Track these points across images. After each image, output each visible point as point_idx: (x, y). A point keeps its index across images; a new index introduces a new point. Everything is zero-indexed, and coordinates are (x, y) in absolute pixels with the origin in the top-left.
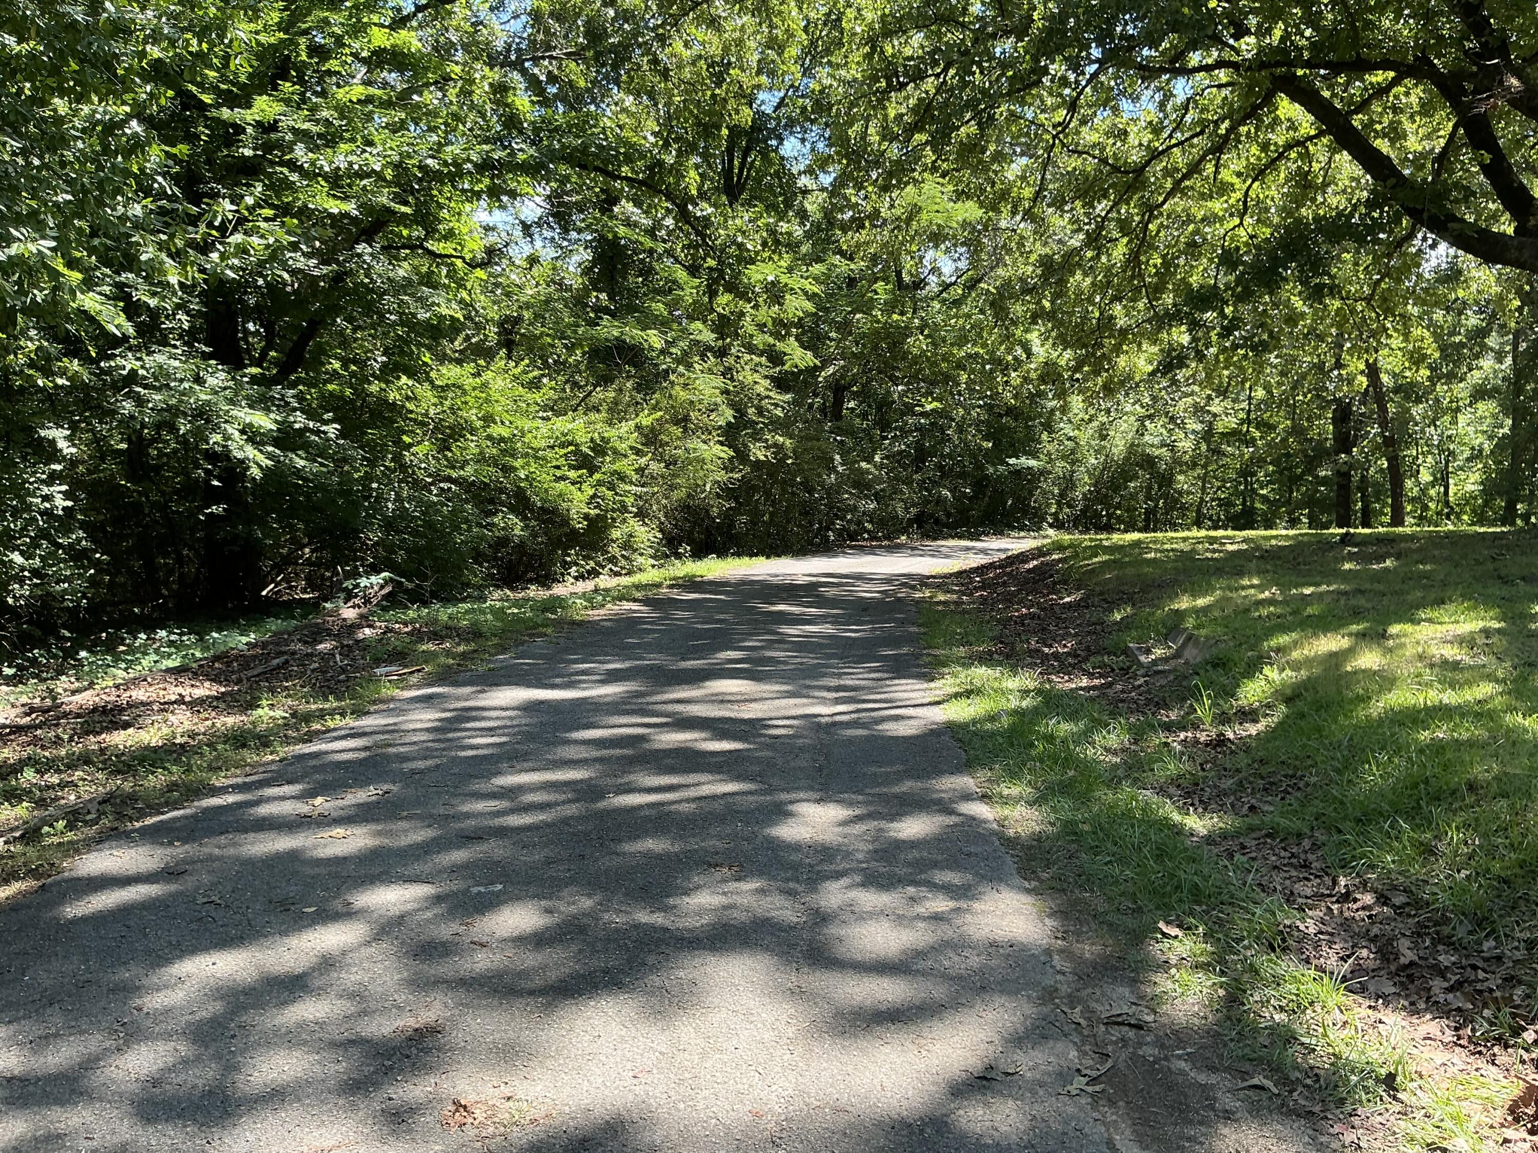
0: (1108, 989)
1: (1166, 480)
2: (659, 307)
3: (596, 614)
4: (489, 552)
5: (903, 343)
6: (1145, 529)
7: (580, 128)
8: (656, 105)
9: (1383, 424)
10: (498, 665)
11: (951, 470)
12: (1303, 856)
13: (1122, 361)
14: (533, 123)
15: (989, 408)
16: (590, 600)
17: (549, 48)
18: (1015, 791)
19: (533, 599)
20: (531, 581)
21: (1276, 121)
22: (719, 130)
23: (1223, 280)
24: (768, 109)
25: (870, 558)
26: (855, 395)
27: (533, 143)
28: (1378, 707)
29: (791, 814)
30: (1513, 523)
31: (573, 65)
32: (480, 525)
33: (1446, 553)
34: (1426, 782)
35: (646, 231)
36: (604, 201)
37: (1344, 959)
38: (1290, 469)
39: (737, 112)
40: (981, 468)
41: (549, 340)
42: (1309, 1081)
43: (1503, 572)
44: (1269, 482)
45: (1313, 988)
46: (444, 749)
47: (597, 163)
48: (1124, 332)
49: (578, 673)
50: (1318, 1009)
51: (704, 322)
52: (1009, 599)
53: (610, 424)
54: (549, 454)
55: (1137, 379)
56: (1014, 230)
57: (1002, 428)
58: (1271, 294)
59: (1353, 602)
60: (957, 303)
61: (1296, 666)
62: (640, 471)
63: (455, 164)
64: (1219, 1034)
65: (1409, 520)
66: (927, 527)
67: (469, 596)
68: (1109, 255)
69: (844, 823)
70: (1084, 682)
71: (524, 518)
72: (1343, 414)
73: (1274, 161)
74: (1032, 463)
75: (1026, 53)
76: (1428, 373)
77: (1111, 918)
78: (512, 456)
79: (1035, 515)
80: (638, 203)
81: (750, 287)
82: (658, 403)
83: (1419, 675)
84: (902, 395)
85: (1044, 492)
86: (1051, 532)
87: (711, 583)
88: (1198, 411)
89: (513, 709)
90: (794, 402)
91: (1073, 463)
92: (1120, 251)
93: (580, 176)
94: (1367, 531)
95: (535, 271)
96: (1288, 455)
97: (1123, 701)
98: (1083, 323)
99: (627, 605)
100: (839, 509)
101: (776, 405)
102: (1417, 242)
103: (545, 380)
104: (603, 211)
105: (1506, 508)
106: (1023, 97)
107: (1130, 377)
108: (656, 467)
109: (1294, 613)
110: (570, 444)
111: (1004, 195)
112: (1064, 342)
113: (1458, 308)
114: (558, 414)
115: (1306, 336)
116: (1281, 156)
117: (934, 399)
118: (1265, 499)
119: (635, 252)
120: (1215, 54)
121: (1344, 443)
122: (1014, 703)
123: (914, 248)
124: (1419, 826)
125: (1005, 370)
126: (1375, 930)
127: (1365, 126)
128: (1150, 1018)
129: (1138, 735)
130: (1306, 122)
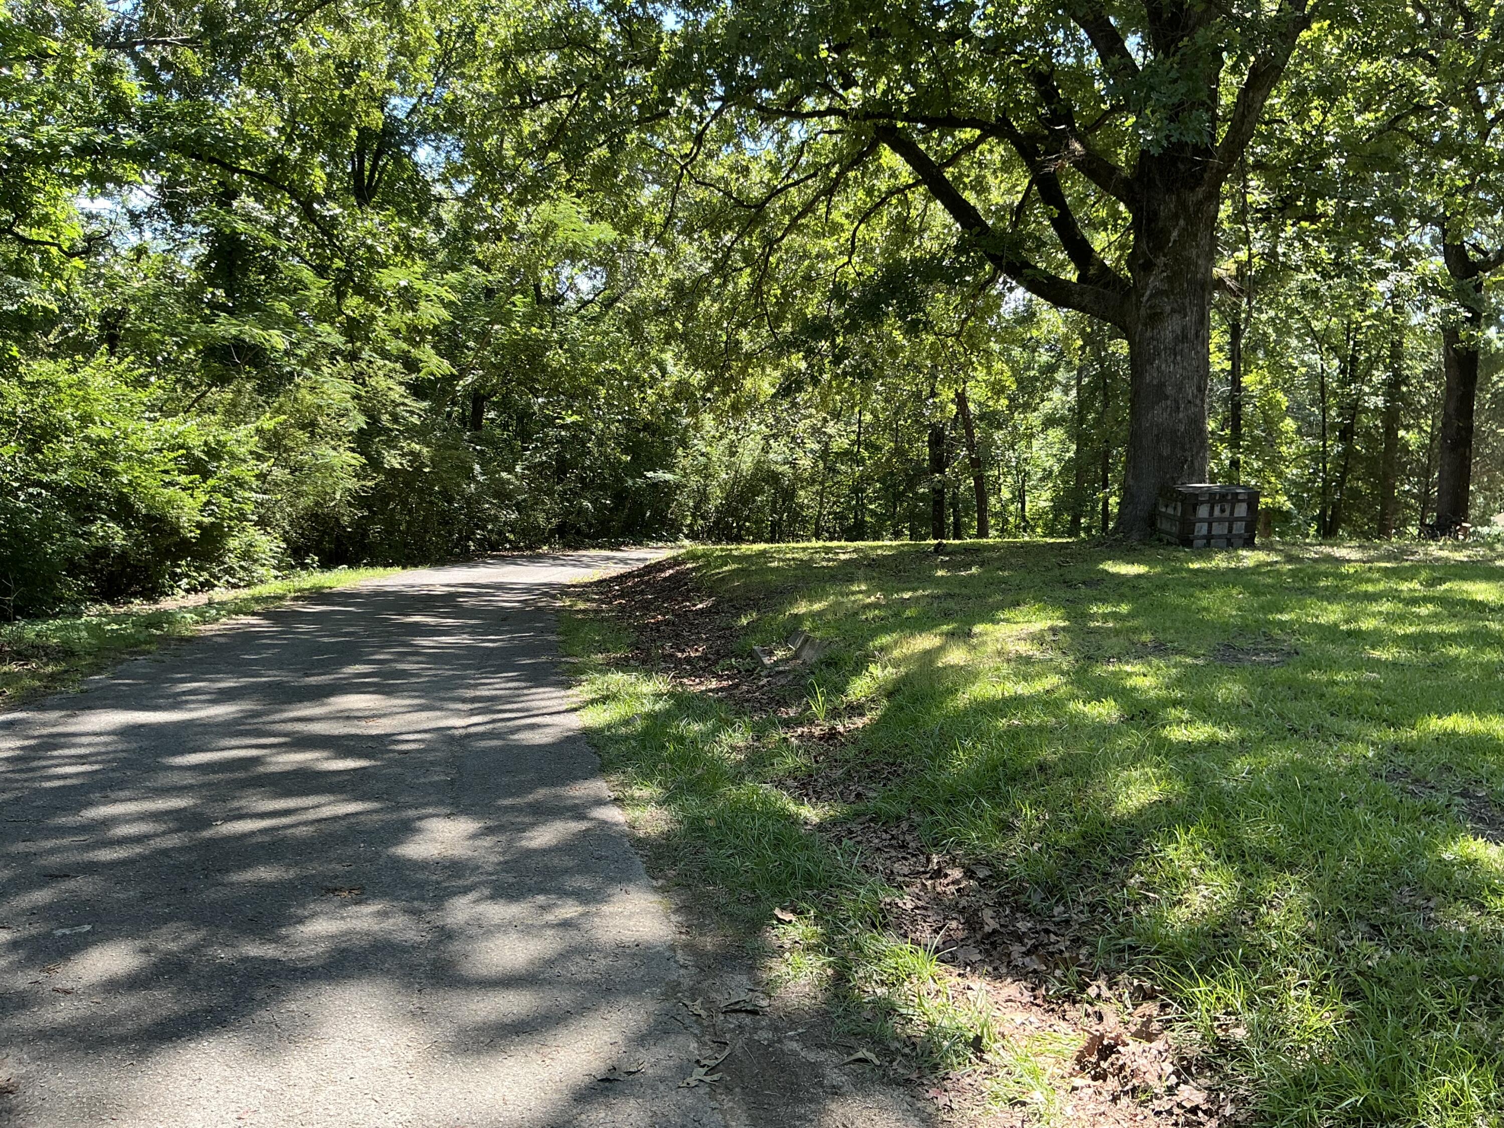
0: (727, 978)
1: (789, 494)
2: (282, 307)
3: (207, 629)
4: (85, 563)
5: (542, 355)
6: (771, 540)
7: (197, 115)
8: (280, 100)
9: (971, 447)
10: (93, 686)
11: (592, 481)
12: (901, 838)
13: (748, 383)
14: (141, 108)
15: (627, 423)
16: (201, 615)
17: (163, 33)
18: (646, 792)
19: (137, 614)
20: (135, 595)
21: (879, 169)
22: (348, 130)
23: (836, 312)
24: (401, 115)
25: (512, 568)
26: (495, 406)
27: (141, 129)
28: (963, 699)
29: (418, 831)
30: (1077, 535)
31: (189, 53)
32: (76, 535)
33: (1021, 561)
34: (1004, 765)
35: (268, 228)
36: (222, 194)
37: (936, 931)
38: (894, 486)
39: (367, 114)
40: (620, 480)
41: (157, 336)
42: (907, 1050)
43: (1069, 577)
44: (877, 498)
45: (909, 960)
46: (26, 781)
47: (213, 154)
48: (749, 356)
49: (184, 693)
50: (915, 980)
51: (332, 324)
52: (646, 607)
53: (226, 426)
54: (156, 457)
55: (762, 400)
56: (647, 254)
57: (640, 443)
58: (875, 326)
59: (944, 605)
60: (596, 320)
61: (896, 664)
62: (262, 477)
63: (51, 144)
64: (827, 1012)
65: (992, 533)
66: (570, 537)
67: (62, 611)
68: (736, 284)
69: (474, 836)
70: (714, 684)
71: (127, 527)
72: (937, 439)
73: (878, 205)
74: (669, 476)
75: (654, 83)
76: (1006, 402)
77: (733, 908)
78: (114, 459)
79: (672, 526)
80: (259, 199)
81: (380, 290)
82: (281, 406)
83: (998, 669)
84: (542, 407)
85: (680, 505)
86: (687, 542)
87: (341, 594)
88: (816, 431)
89: (108, 733)
90: (431, 410)
91: (706, 477)
92: (744, 280)
93: (194, 166)
94: (957, 542)
95: (144, 263)
96: (892, 474)
97: (748, 701)
98: (712, 346)
99: (244, 619)
100: (479, 519)
101: (412, 413)
102: (999, 286)
103: (153, 379)
104: (221, 204)
105: (1072, 521)
106: (652, 127)
107: (755, 398)
108: (279, 474)
109: (896, 615)
110: (181, 447)
111: (636, 219)
112: (694, 362)
113: (1031, 346)
114: (167, 414)
115: (906, 366)
116: (883, 201)
117: (574, 412)
118: (873, 513)
119: (257, 249)
120: (827, 102)
121: (939, 464)
122: (648, 707)
123: (551, 264)
124: (998, 805)
125: (642, 388)
126: (963, 902)
127: (955, 178)
128: (764, 1003)
129: (760, 733)
130: (905, 172)
